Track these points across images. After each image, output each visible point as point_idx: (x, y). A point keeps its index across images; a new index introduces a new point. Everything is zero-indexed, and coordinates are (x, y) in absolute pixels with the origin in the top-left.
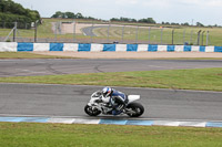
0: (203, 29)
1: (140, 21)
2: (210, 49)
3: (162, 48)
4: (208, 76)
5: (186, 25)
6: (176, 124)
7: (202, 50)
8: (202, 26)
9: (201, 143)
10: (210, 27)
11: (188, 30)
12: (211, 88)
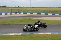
0: (20, 8)
1: (2, 7)
2: (22, 13)
3: (9, 14)
4: (21, 21)
5: (15, 7)
6: (13, 34)
7: (20, 14)
8: (20, 7)
9: (20, 39)
10: (22, 7)
11: (16, 8)
12: (23, 24)
